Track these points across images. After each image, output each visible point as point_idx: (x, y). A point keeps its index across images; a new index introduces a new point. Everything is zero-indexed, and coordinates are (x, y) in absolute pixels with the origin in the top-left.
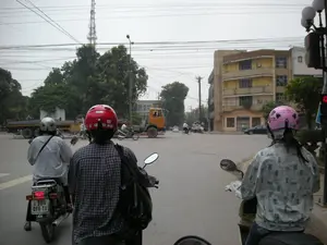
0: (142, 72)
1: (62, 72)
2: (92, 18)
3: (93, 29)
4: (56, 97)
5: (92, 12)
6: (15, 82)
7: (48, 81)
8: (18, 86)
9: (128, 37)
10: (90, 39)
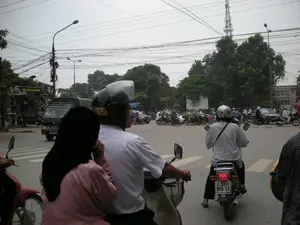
0: (279, 58)
1: (203, 64)
2: (227, 12)
3: (228, 22)
4: (199, 86)
5: (227, 6)
6: (164, 75)
7: (191, 73)
8: (166, 78)
9: (266, 25)
10: (226, 31)
